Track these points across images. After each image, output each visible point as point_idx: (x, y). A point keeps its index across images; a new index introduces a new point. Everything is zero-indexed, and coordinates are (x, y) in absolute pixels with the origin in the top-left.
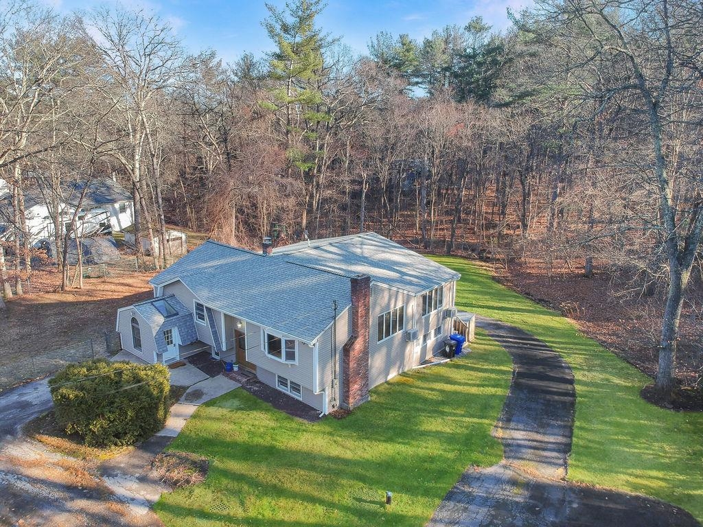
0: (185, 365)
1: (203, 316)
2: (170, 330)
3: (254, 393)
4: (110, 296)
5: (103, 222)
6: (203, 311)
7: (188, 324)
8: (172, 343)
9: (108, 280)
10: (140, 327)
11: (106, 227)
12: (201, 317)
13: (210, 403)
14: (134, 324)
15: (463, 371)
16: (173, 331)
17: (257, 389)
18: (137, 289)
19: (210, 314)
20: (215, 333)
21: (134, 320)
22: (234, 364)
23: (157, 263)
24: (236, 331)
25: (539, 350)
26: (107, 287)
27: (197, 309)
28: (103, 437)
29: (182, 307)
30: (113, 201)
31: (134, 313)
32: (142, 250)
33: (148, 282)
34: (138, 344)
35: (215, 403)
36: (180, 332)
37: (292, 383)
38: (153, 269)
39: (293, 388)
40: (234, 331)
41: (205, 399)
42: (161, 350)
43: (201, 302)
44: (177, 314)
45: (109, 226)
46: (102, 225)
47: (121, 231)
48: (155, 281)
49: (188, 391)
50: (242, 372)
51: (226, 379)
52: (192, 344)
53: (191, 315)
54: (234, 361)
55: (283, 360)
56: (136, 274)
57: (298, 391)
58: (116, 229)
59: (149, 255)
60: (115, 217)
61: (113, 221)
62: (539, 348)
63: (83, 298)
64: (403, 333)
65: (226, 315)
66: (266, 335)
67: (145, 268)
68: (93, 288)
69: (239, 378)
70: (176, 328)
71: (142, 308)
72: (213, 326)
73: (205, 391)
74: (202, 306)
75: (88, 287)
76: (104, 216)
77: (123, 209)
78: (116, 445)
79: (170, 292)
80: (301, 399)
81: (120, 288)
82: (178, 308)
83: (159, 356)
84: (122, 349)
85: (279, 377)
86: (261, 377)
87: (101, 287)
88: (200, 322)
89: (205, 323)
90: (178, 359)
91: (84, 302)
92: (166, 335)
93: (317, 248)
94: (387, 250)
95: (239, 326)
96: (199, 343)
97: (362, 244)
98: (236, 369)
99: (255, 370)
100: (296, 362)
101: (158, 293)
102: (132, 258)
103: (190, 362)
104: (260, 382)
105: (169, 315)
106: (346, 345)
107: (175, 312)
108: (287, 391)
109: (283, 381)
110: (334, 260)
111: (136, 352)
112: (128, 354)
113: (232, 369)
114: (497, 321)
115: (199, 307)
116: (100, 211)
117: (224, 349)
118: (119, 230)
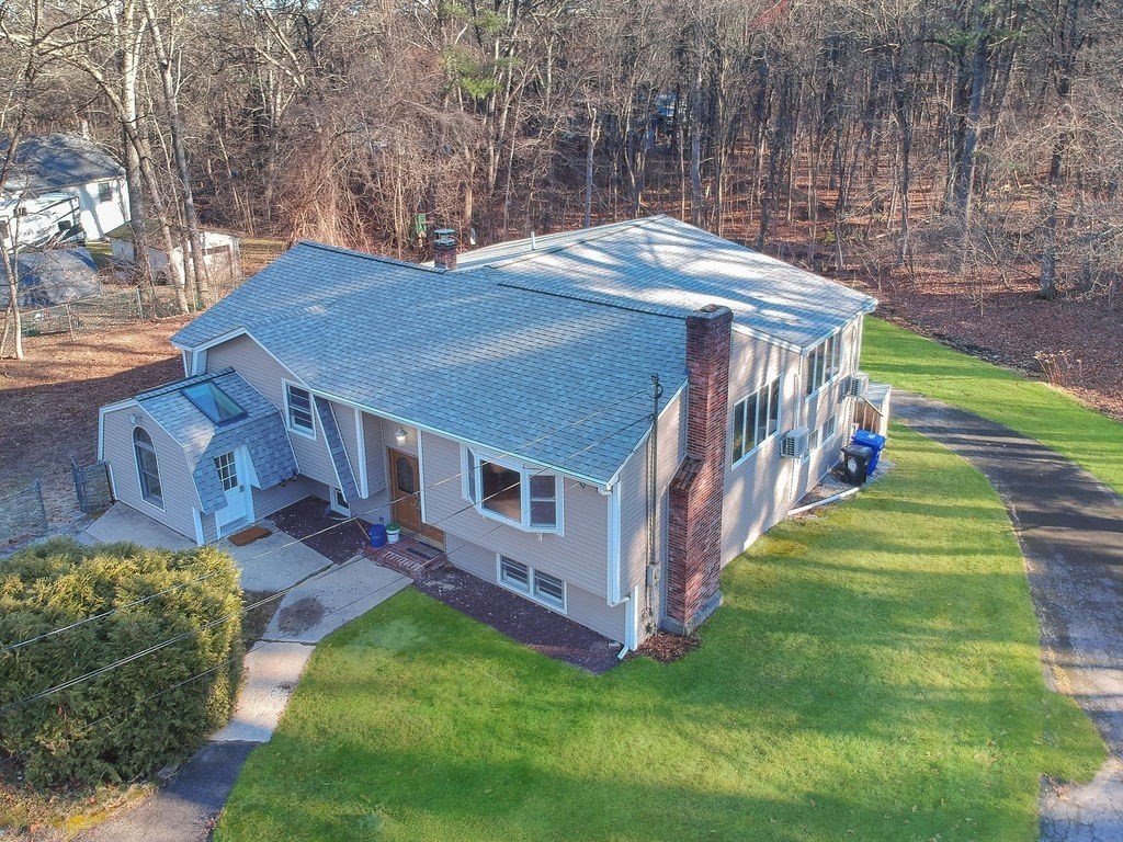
0: (268, 534)
1: (309, 417)
2: (231, 455)
3: (447, 598)
4: (81, 375)
5: (63, 220)
6: (307, 405)
7: (272, 437)
8: (234, 485)
9: (77, 338)
10: (157, 450)
11: (71, 229)
12: (304, 420)
13: (344, 637)
14: (141, 444)
15: (899, 516)
16: (236, 457)
17: (450, 587)
18: (143, 357)
19: (326, 414)
20: (341, 459)
21: (140, 434)
22: (389, 527)
23: (183, 300)
24: (390, 450)
25: (1032, 456)
26: (76, 356)
27: (292, 400)
28: (71, 761)
29: (256, 398)
30: (83, 180)
31: (139, 418)
32: (150, 271)
33: (166, 343)
34: (152, 489)
35: (355, 634)
36: (254, 457)
37: (537, 573)
38: (174, 312)
39: (542, 584)
40: (385, 452)
41: (329, 624)
42: (211, 504)
43: (304, 386)
44: (244, 415)
45: (77, 229)
46: (63, 226)
47: (101, 239)
48: (184, 336)
49: (283, 604)
50: (410, 546)
51: (371, 565)
52: (283, 483)
53: (278, 415)
54: (387, 521)
55: (524, 522)
56: (139, 325)
57: (557, 592)
58: (92, 235)
59: (163, 283)
60: (89, 212)
61: (86, 220)
62: (1031, 452)
63: (23, 383)
64: (776, 440)
65: (365, 415)
66: (477, 464)
67: (157, 311)
68: (46, 358)
69: (405, 562)
70: (244, 449)
71: (159, 404)
72: (334, 441)
73: (326, 601)
74: (305, 394)
75: (33, 358)
76: (66, 207)
77: (105, 195)
78: (107, 780)
79: (223, 361)
80: (564, 612)
81: (105, 357)
82: (245, 398)
83: (206, 518)
84: (113, 501)
85: (504, 559)
86: (457, 559)
87: (62, 357)
88: (300, 432)
89: (315, 435)
90: (251, 520)
91: (24, 391)
92: (220, 466)
93: (555, 251)
94: (705, 254)
95: (401, 439)
96: (299, 479)
97: (650, 242)
98: (393, 538)
99: (441, 540)
100: (559, 529)
101: (194, 367)
102: (127, 290)
103: (281, 526)
104: (454, 570)
105: (226, 418)
106: (675, 481)
107: (240, 411)
108: (528, 591)
109: (516, 570)
110: (602, 280)
111: (148, 507)
112: (130, 513)
113: (383, 541)
114: (915, 395)
115: (298, 396)
116: (57, 198)
117: (364, 495)
118: (98, 237)
